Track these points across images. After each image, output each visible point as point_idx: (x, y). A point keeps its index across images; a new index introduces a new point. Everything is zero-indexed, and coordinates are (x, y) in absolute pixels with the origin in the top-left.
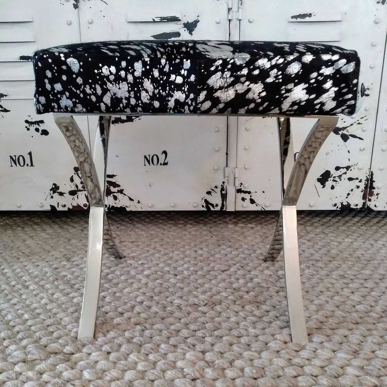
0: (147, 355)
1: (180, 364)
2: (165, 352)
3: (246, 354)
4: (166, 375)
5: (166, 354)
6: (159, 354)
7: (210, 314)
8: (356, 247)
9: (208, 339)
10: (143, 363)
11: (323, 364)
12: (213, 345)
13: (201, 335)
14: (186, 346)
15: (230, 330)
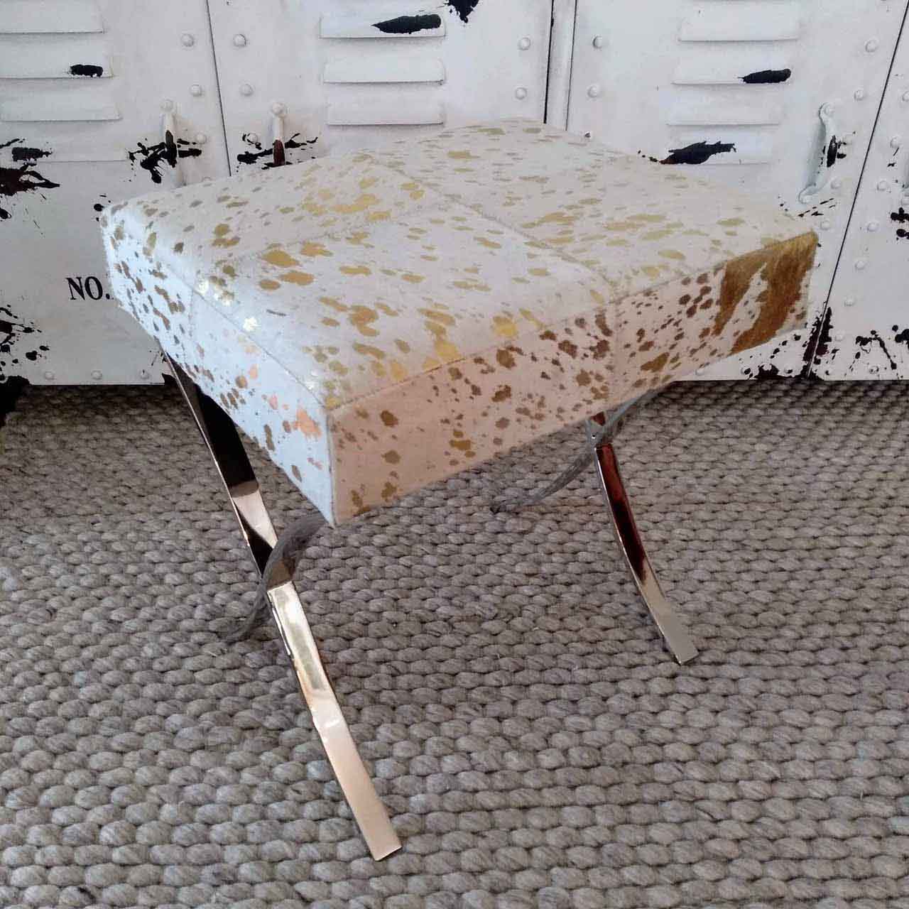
0: (407, 726)
1: (463, 743)
2: (436, 720)
3: (571, 721)
4: (443, 764)
5: (438, 724)
6: (426, 724)
7: (506, 637)
8: (776, 465)
9: (507, 692)
10: (403, 744)
11: (696, 740)
12: (514, 703)
13: (494, 683)
14: (470, 707)
15: (541, 671)
